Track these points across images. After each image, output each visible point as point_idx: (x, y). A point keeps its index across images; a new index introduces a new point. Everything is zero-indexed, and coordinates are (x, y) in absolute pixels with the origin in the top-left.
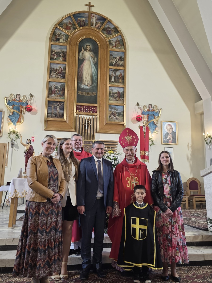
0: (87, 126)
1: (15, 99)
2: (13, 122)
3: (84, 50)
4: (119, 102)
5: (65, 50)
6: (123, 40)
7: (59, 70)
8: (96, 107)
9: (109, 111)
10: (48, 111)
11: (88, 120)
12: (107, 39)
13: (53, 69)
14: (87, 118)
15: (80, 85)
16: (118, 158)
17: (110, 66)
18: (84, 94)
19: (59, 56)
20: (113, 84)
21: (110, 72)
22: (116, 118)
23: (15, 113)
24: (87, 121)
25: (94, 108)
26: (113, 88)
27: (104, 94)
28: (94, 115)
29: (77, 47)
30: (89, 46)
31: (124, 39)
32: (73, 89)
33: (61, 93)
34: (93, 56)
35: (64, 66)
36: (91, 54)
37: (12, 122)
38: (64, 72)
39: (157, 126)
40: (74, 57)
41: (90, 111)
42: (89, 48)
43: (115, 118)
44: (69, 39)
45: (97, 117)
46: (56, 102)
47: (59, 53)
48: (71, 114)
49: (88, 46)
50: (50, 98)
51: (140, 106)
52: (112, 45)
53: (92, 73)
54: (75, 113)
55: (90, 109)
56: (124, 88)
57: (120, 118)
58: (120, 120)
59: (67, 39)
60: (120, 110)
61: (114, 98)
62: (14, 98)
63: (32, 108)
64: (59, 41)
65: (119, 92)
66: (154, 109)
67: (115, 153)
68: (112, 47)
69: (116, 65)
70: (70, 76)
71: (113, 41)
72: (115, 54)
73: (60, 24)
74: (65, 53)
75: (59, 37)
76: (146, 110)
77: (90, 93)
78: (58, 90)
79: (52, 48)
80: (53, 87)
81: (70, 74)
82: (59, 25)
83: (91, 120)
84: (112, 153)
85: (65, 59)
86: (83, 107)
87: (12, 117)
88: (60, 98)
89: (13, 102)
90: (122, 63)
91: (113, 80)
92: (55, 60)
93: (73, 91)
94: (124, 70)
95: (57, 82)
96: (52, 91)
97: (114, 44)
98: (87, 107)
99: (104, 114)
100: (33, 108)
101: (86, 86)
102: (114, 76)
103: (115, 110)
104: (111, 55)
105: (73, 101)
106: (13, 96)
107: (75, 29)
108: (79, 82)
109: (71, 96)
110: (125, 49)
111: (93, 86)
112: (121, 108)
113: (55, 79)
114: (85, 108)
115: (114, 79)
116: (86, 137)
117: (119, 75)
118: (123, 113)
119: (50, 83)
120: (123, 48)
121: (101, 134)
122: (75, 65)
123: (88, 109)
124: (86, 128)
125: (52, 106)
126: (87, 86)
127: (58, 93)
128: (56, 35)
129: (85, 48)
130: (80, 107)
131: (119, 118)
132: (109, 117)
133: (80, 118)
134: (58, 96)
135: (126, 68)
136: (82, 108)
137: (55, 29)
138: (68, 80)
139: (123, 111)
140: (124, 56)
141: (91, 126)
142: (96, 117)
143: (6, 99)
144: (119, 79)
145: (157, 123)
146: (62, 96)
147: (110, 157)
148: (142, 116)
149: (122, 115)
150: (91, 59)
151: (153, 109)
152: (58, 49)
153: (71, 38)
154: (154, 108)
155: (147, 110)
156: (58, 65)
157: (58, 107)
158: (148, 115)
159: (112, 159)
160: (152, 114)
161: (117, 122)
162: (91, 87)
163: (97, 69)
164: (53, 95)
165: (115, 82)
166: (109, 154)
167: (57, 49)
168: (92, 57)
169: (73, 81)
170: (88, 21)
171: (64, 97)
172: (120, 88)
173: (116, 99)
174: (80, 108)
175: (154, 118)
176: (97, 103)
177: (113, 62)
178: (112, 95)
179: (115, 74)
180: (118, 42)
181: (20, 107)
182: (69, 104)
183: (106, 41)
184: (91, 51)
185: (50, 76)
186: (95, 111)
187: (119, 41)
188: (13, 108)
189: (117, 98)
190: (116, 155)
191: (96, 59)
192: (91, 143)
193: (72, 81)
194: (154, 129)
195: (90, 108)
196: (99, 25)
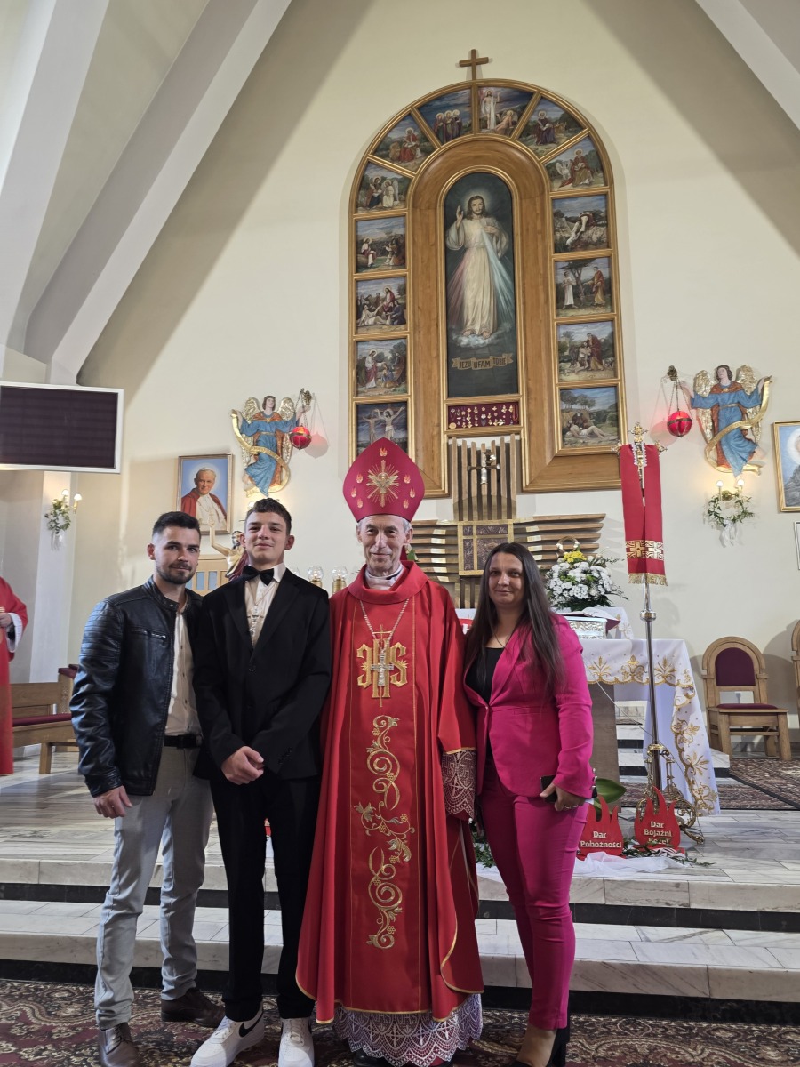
0: (484, 471)
1: (259, 414)
2: (259, 485)
3: (461, 217)
4: (598, 375)
5: (400, 231)
6: (598, 153)
7: (384, 300)
8: (516, 404)
9: (562, 411)
10: (357, 437)
11: (488, 453)
12: (539, 162)
13: (367, 299)
14: (483, 445)
15: (454, 337)
16: (602, 574)
17: (556, 252)
18: (472, 367)
19: (382, 255)
20: (571, 313)
21: (556, 274)
22: (592, 434)
23: (263, 456)
24: (483, 456)
25: (508, 408)
26: (571, 328)
27: (540, 356)
28: (508, 434)
29: (440, 211)
30: (480, 198)
31: (603, 147)
32: (434, 354)
33: (396, 374)
34: (494, 230)
35: (401, 282)
36: (488, 224)
37: (256, 485)
38: (401, 301)
39: (755, 444)
40: (432, 245)
41: (493, 422)
42: (481, 207)
43: (585, 432)
44: (411, 191)
45: (520, 440)
46: (382, 406)
47: (381, 242)
48: (432, 437)
49: (474, 202)
50: (362, 395)
51: (680, 378)
52: (560, 176)
53: (495, 290)
54: (445, 433)
55: (496, 415)
56: (612, 320)
57: (606, 432)
58: (607, 438)
59: (404, 192)
60: (602, 402)
61: (578, 363)
62: (257, 411)
63: (309, 435)
64: (380, 205)
65: (595, 339)
66: (739, 382)
67: (590, 558)
68: (560, 184)
69: (581, 244)
70: (420, 312)
71: (560, 162)
72: (572, 208)
73: (381, 148)
74: (401, 241)
75: (380, 191)
76: (705, 390)
77: (491, 358)
78: (386, 365)
79: (359, 233)
80: (369, 359)
81: (421, 305)
82: (375, 152)
83: (498, 450)
84: (580, 561)
85: (402, 261)
86: (469, 410)
87: (255, 471)
88: (394, 390)
89: (256, 423)
90: (599, 234)
91: (570, 300)
92: (372, 270)
93: (435, 362)
94: (609, 257)
95: (382, 340)
96: (367, 373)
97: (566, 172)
98: (484, 409)
99: (543, 425)
100: (312, 434)
101: (476, 337)
102: (575, 284)
103: (585, 403)
104: (558, 215)
105: (435, 394)
106: (255, 405)
107: (427, 152)
108: (452, 330)
109: (430, 378)
110: (609, 181)
111: (499, 332)
112: (607, 394)
113: (375, 333)
114: (476, 412)
115: (576, 295)
116: (485, 511)
117: (593, 279)
118: (615, 413)
119: (361, 346)
120: (602, 179)
121: (538, 497)
122: (437, 272)
123: (487, 415)
124: (484, 479)
125: (368, 422)
126: (478, 336)
127: (385, 376)
128: (368, 188)
129: (466, 208)
130: (461, 411)
131: (602, 432)
132: (564, 431)
133: (459, 449)
134: (385, 387)
135: (616, 250)
136: (467, 413)
137: (365, 169)
138: (416, 327)
139: (616, 406)
140: (606, 206)
141: (498, 472)
142: (517, 437)
143: (234, 416)
144: (593, 293)
145: (755, 433)
146: (400, 384)
147: (571, 574)
148: (693, 414)
149: (611, 418)
150: (487, 242)
151: (735, 383)
152: (377, 231)
153: (416, 187)
154: (737, 378)
155: (712, 389)
156: (381, 283)
157: (389, 420)
158: (716, 408)
159: (579, 580)
160: (731, 401)
161: (593, 446)
162: (493, 337)
163: (511, 272)
164: (372, 383)
165: (580, 308)
166: (567, 566)
167: (374, 233)
168: (491, 235)
169: (434, 328)
170: (471, 118)
171: (407, 387)
172: (598, 324)
173: (587, 365)
174: (461, 415)
175: (743, 416)
176: (517, 391)
177: (567, 235)
178: (568, 354)
179: (578, 279)
180: (580, 165)
181: (276, 436)
182: (425, 405)
183: (537, 168)
184: (486, 217)
185: (358, 324)
186: (513, 419)
187: (583, 159)
188: (256, 444)
189: (589, 362)
190: (592, 567)
191: (505, 240)
192: (502, 530)
193: (429, 328)
194: (744, 456)
195: (494, 409)
196: (508, 121)
